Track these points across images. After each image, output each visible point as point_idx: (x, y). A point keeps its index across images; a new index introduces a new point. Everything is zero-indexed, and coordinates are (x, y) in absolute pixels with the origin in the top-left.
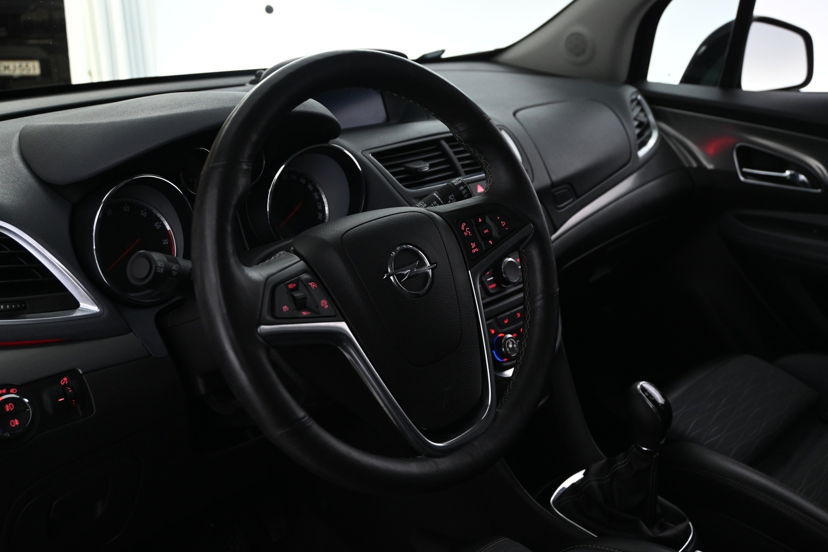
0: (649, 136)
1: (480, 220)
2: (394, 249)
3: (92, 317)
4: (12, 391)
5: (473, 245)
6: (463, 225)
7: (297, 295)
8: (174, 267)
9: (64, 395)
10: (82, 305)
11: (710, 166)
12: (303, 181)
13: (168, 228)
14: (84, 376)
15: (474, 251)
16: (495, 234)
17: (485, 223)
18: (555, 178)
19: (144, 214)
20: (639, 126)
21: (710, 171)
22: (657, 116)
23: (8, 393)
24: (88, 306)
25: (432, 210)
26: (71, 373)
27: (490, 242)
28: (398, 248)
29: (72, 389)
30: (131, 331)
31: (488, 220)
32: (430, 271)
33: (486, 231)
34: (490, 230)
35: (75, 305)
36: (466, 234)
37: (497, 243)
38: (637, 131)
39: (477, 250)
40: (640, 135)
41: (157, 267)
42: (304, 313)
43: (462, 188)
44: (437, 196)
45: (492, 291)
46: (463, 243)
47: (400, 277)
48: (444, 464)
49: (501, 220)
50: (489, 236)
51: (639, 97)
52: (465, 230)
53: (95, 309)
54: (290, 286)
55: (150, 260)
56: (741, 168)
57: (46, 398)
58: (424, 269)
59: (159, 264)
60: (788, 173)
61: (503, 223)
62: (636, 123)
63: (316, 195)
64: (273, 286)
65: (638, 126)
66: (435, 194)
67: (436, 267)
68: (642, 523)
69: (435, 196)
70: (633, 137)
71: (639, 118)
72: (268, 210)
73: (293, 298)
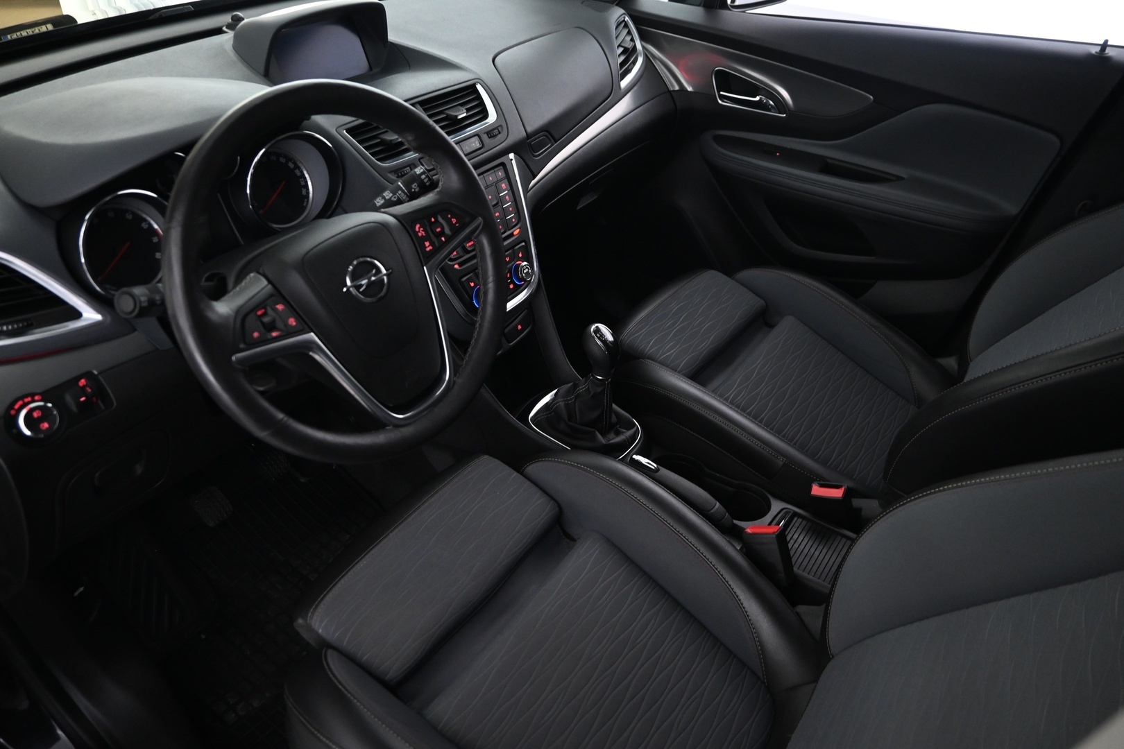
0: (634, 63)
1: (433, 220)
2: (351, 264)
3: (96, 325)
4: (36, 398)
5: (427, 244)
6: (418, 226)
7: (266, 320)
8: (157, 298)
9: (85, 394)
10: (85, 315)
11: (690, 89)
12: (283, 160)
13: (156, 226)
14: (100, 377)
15: (428, 249)
16: (447, 231)
17: (438, 221)
18: (530, 129)
19: (129, 217)
20: (626, 51)
21: (691, 92)
22: (643, 37)
23: (33, 401)
24: (90, 316)
25: (390, 212)
26: (88, 375)
27: (443, 239)
28: (355, 263)
29: (90, 388)
30: (134, 330)
31: (440, 219)
32: (385, 278)
33: (438, 230)
34: (443, 228)
35: (77, 315)
36: (420, 234)
37: (449, 239)
38: (622, 58)
39: (431, 248)
40: (622, 64)
41: (140, 302)
42: (274, 334)
43: (423, 176)
44: (402, 186)
45: (469, 249)
46: (418, 243)
47: (358, 287)
48: (407, 431)
49: (452, 217)
50: (442, 233)
51: (627, 18)
52: (419, 231)
53: (98, 317)
54: (259, 313)
55: (132, 296)
56: (719, 92)
57: (68, 399)
58: (380, 275)
59: (143, 299)
60: (757, 98)
61: (454, 221)
62: (621, 50)
63: (297, 172)
64: (244, 315)
65: (622, 53)
66: (399, 183)
67: (391, 273)
68: (597, 433)
69: (399, 186)
70: (615, 67)
71: (623, 45)
72: (248, 191)
73: (263, 323)
